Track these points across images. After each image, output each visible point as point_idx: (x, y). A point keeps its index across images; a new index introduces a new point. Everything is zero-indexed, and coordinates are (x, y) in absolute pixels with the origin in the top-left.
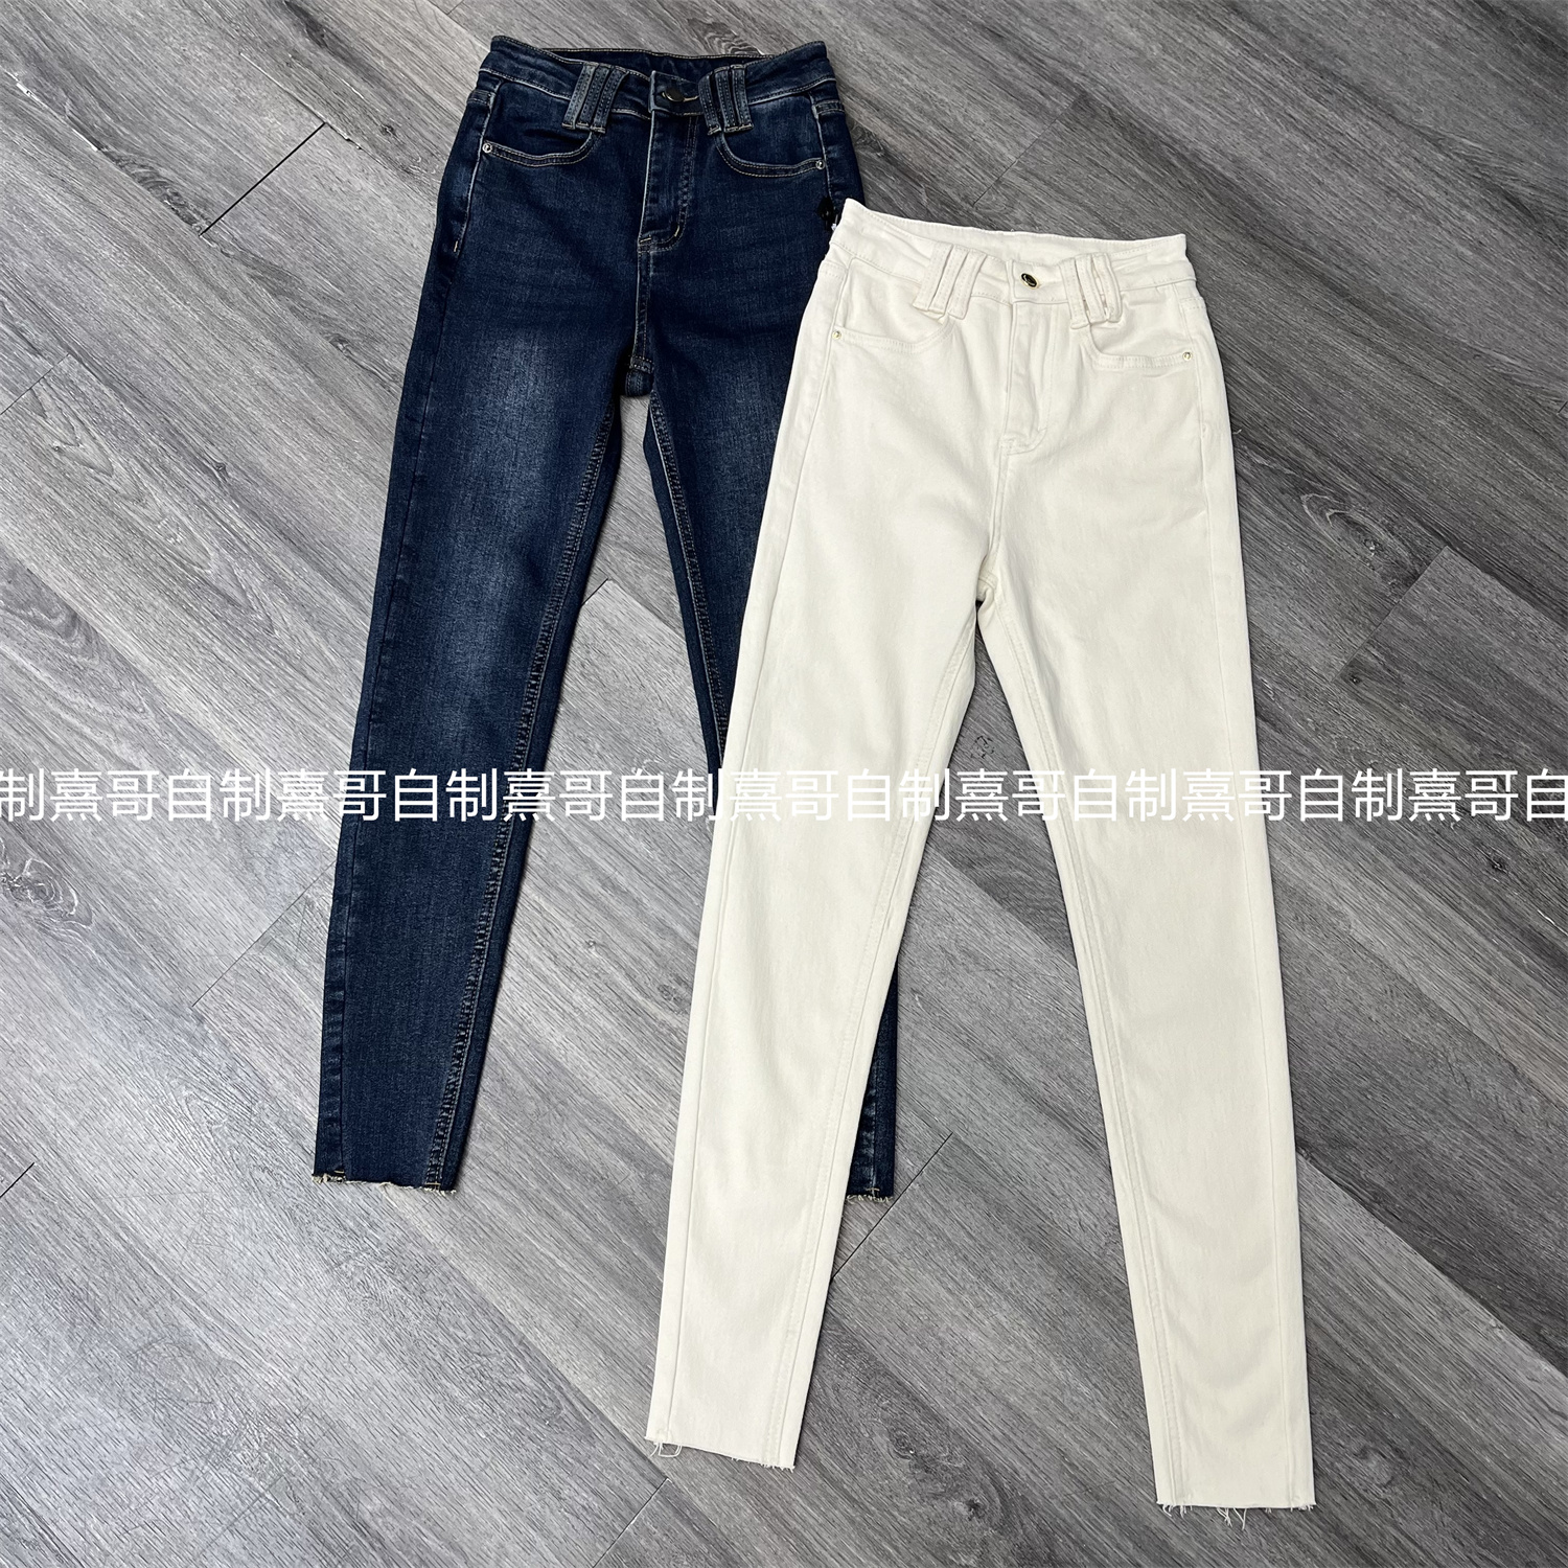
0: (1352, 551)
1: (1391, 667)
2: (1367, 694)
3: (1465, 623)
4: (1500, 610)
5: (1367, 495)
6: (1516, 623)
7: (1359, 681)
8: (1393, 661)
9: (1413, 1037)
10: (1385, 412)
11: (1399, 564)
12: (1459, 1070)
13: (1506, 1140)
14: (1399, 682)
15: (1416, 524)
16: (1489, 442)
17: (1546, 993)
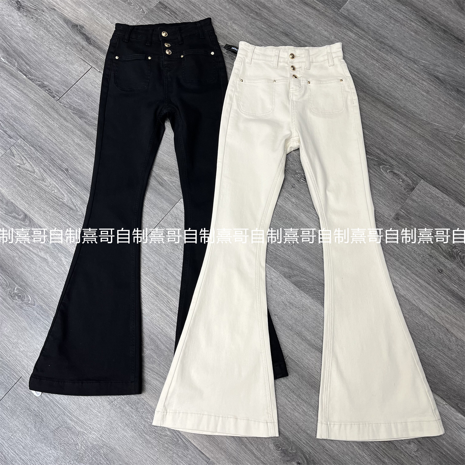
0: (395, 182)
1: (408, 215)
2: (401, 223)
3: (428, 201)
4: (438, 197)
5: (399, 165)
6: (443, 201)
7: (399, 219)
8: (408, 213)
9: (418, 322)
10: (403, 141)
11: (409, 185)
12: (432, 331)
13: (446, 350)
14: (410, 219)
15: (413, 173)
16: (433, 149)
17: (456, 308)
